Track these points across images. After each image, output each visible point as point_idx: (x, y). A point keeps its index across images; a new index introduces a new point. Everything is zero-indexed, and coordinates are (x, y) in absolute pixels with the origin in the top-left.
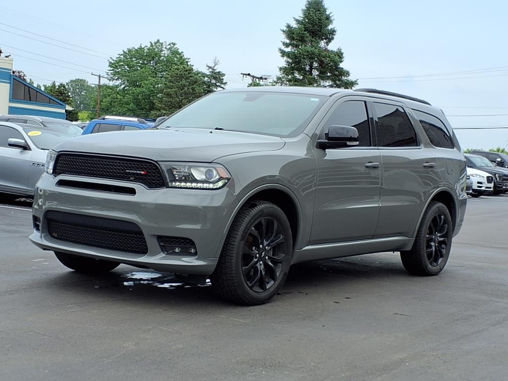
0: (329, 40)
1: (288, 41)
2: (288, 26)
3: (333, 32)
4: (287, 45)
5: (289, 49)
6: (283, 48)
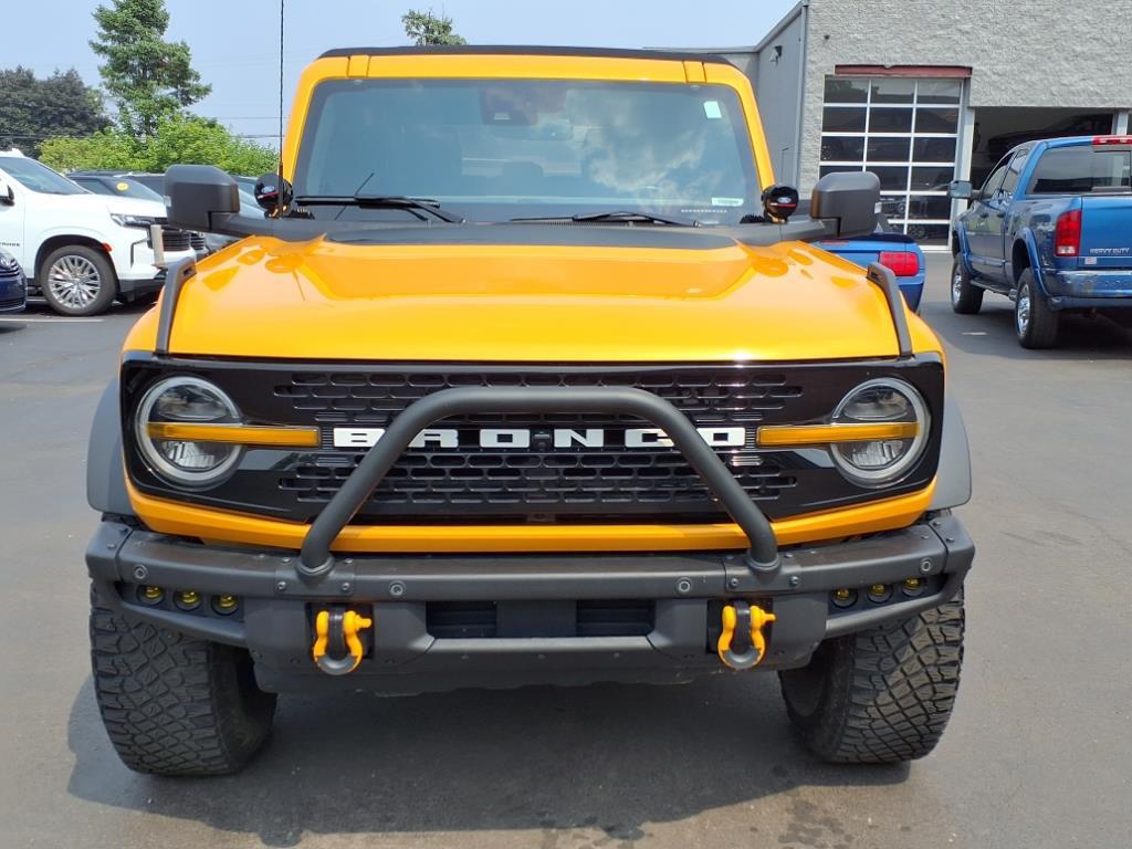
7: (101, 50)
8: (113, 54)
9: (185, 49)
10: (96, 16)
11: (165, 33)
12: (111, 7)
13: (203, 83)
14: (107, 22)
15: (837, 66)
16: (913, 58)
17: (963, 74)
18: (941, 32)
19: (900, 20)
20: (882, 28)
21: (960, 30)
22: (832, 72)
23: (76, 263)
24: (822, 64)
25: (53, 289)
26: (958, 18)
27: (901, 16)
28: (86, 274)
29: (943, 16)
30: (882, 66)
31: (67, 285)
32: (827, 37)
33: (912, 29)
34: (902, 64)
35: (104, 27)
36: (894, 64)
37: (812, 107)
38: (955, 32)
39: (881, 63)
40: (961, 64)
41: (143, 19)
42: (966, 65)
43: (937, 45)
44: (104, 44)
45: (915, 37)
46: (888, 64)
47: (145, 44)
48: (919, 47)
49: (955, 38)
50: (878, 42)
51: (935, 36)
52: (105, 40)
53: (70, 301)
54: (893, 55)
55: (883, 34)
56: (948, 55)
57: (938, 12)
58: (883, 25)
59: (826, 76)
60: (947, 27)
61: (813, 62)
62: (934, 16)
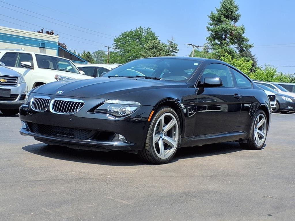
1: (212, 22)
7: (209, 29)
10: (209, 16)
11: (237, 22)
12: (216, 13)
13: (249, 43)
41: (227, 17)
52: (211, 25)
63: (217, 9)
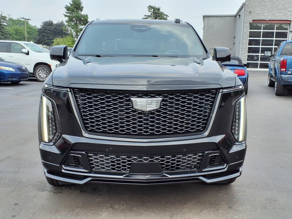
0: (82, 10)
1: (67, 12)
2: (66, 6)
3: (83, 7)
4: (67, 13)
5: (68, 14)
6: (66, 14)
7: (66, 16)
8: (69, 17)
9: (87, 16)
10: (65, 7)
11: (82, 12)
12: (69, 5)
14: (68, 9)
15: (253, 20)
16: (274, 18)
17: (289, 22)
18: (283, 11)
19: (271, 8)
20: (266, 10)
21: (288, 10)
22: (252, 22)
23: (43, 69)
24: (249, 20)
25: (37, 75)
26: (287, 7)
27: (271, 7)
28: (45, 72)
29: (283, 6)
30: (266, 20)
31: (41, 74)
32: (250, 12)
33: (274, 10)
34: (271, 19)
35: (67, 10)
36: (269, 19)
37: (245, 31)
38: (287, 11)
39: (265, 19)
40: (288, 20)
41: (76, 8)
42: (290, 20)
43: (281, 14)
44: (67, 15)
45: (275, 12)
46: (267, 20)
47: (77, 14)
48: (276, 15)
49: (287, 12)
50: (265, 14)
51: (281, 12)
53: (41, 78)
54: (269, 17)
55: (266, 11)
56: (284, 17)
57: (282, 5)
58: (266, 9)
59: (250, 23)
60: (284, 9)
61: (246, 19)
62: (281, 7)
63: (70, 4)
